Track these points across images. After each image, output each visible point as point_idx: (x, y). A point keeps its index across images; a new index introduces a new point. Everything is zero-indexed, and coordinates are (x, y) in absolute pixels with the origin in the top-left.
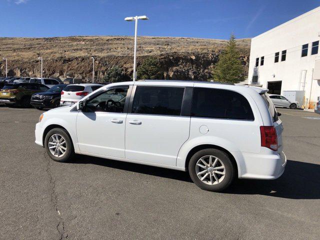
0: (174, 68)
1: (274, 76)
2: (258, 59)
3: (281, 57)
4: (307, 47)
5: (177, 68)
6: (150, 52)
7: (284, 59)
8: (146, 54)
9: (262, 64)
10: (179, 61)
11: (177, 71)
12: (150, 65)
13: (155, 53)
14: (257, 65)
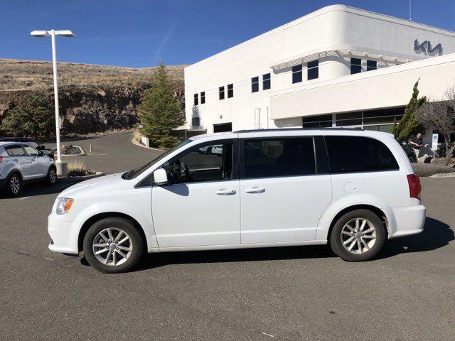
0: (76, 110)
1: (221, 117)
2: (196, 96)
3: (227, 92)
4: (258, 81)
5: (80, 109)
6: (29, 85)
7: (231, 94)
8: (23, 88)
9: (203, 101)
10: (81, 99)
11: (81, 114)
12: (35, 106)
13: (37, 86)
14: (196, 103)
